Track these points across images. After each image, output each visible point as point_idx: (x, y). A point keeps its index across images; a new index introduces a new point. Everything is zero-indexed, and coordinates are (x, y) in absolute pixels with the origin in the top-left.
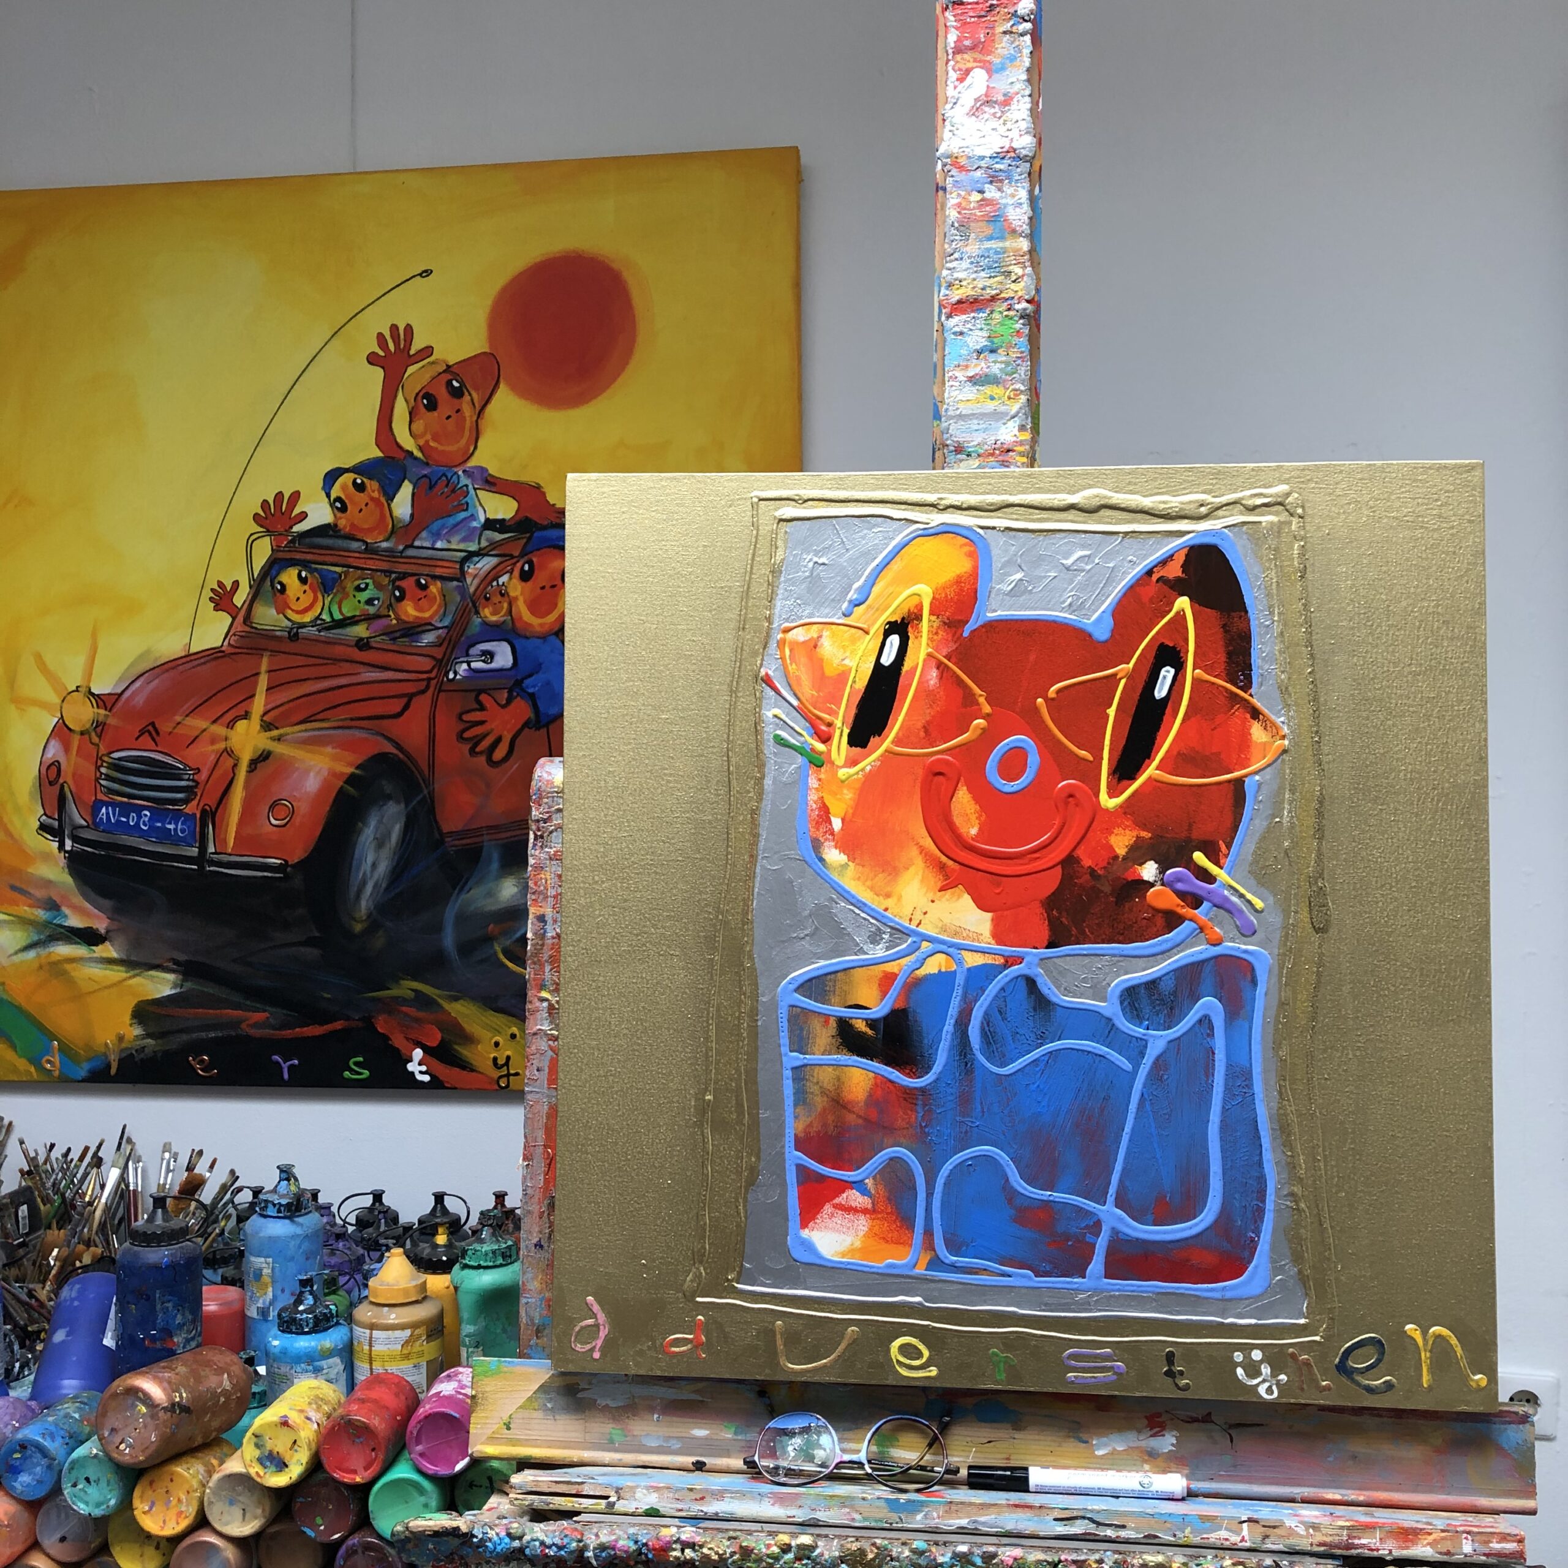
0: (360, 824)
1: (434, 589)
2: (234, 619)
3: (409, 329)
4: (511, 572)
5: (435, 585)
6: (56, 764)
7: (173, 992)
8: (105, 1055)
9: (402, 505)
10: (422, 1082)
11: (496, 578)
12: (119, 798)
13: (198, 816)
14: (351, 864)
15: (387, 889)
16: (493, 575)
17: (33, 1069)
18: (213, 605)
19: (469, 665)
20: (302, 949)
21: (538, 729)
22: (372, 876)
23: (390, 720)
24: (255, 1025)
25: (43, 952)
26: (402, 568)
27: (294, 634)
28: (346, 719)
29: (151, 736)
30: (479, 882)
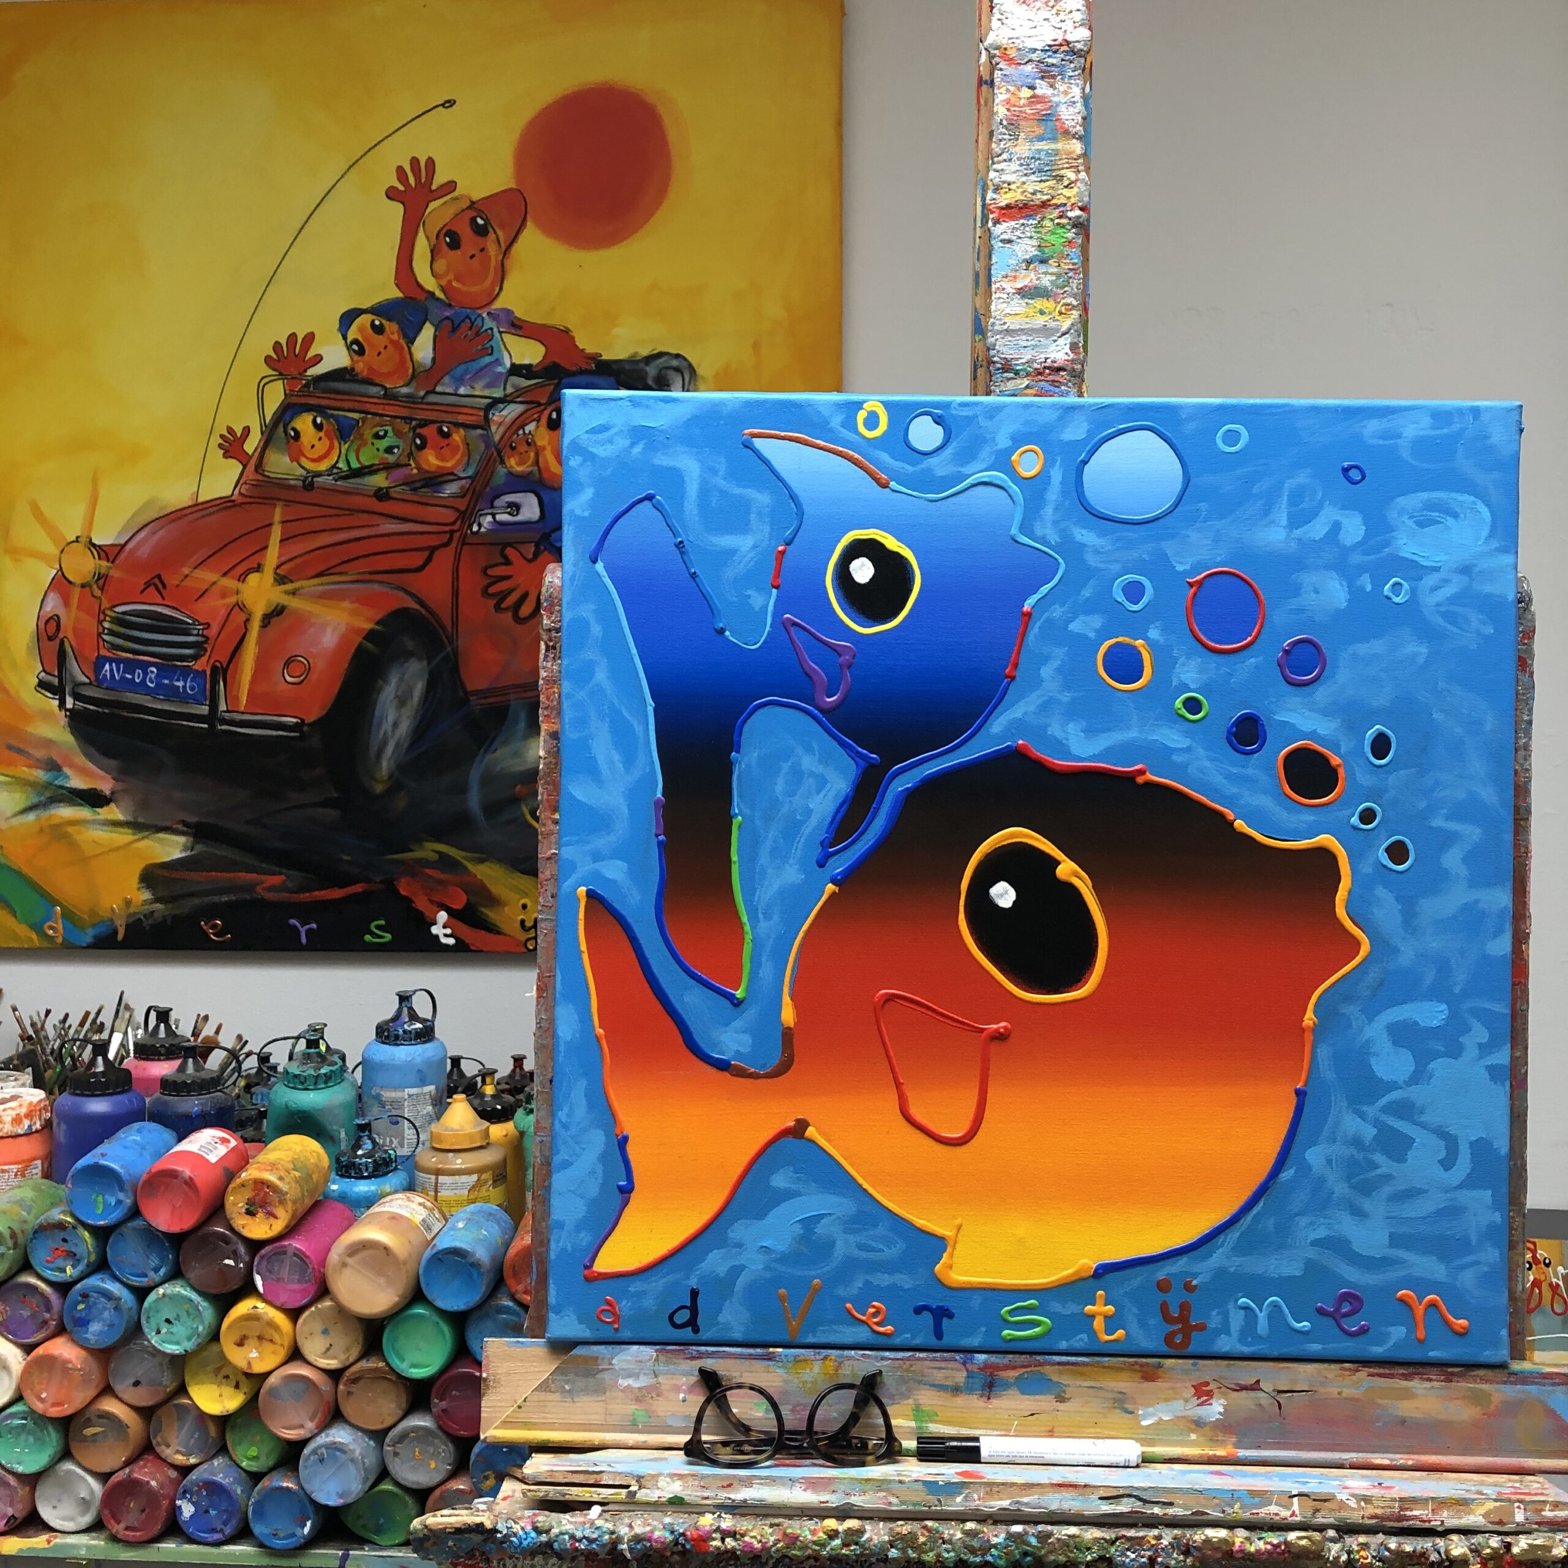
0: (380, 682)
1: (457, 437)
2: (245, 467)
3: (431, 162)
4: (538, 421)
5: (458, 433)
6: (54, 620)
7: (183, 855)
8: (112, 920)
9: (424, 347)
10: (447, 946)
11: (522, 427)
12: (123, 654)
13: (208, 673)
14: (371, 725)
15: (409, 749)
16: (519, 423)
17: (34, 936)
18: (222, 452)
19: (494, 518)
20: (320, 811)
22: (393, 736)
23: (411, 575)
24: (269, 889)
25: (44, 814)
26: (423, 415)
27: (308, 484)
28: (364, 573)
29: (157, 589)
30: (506, 742)
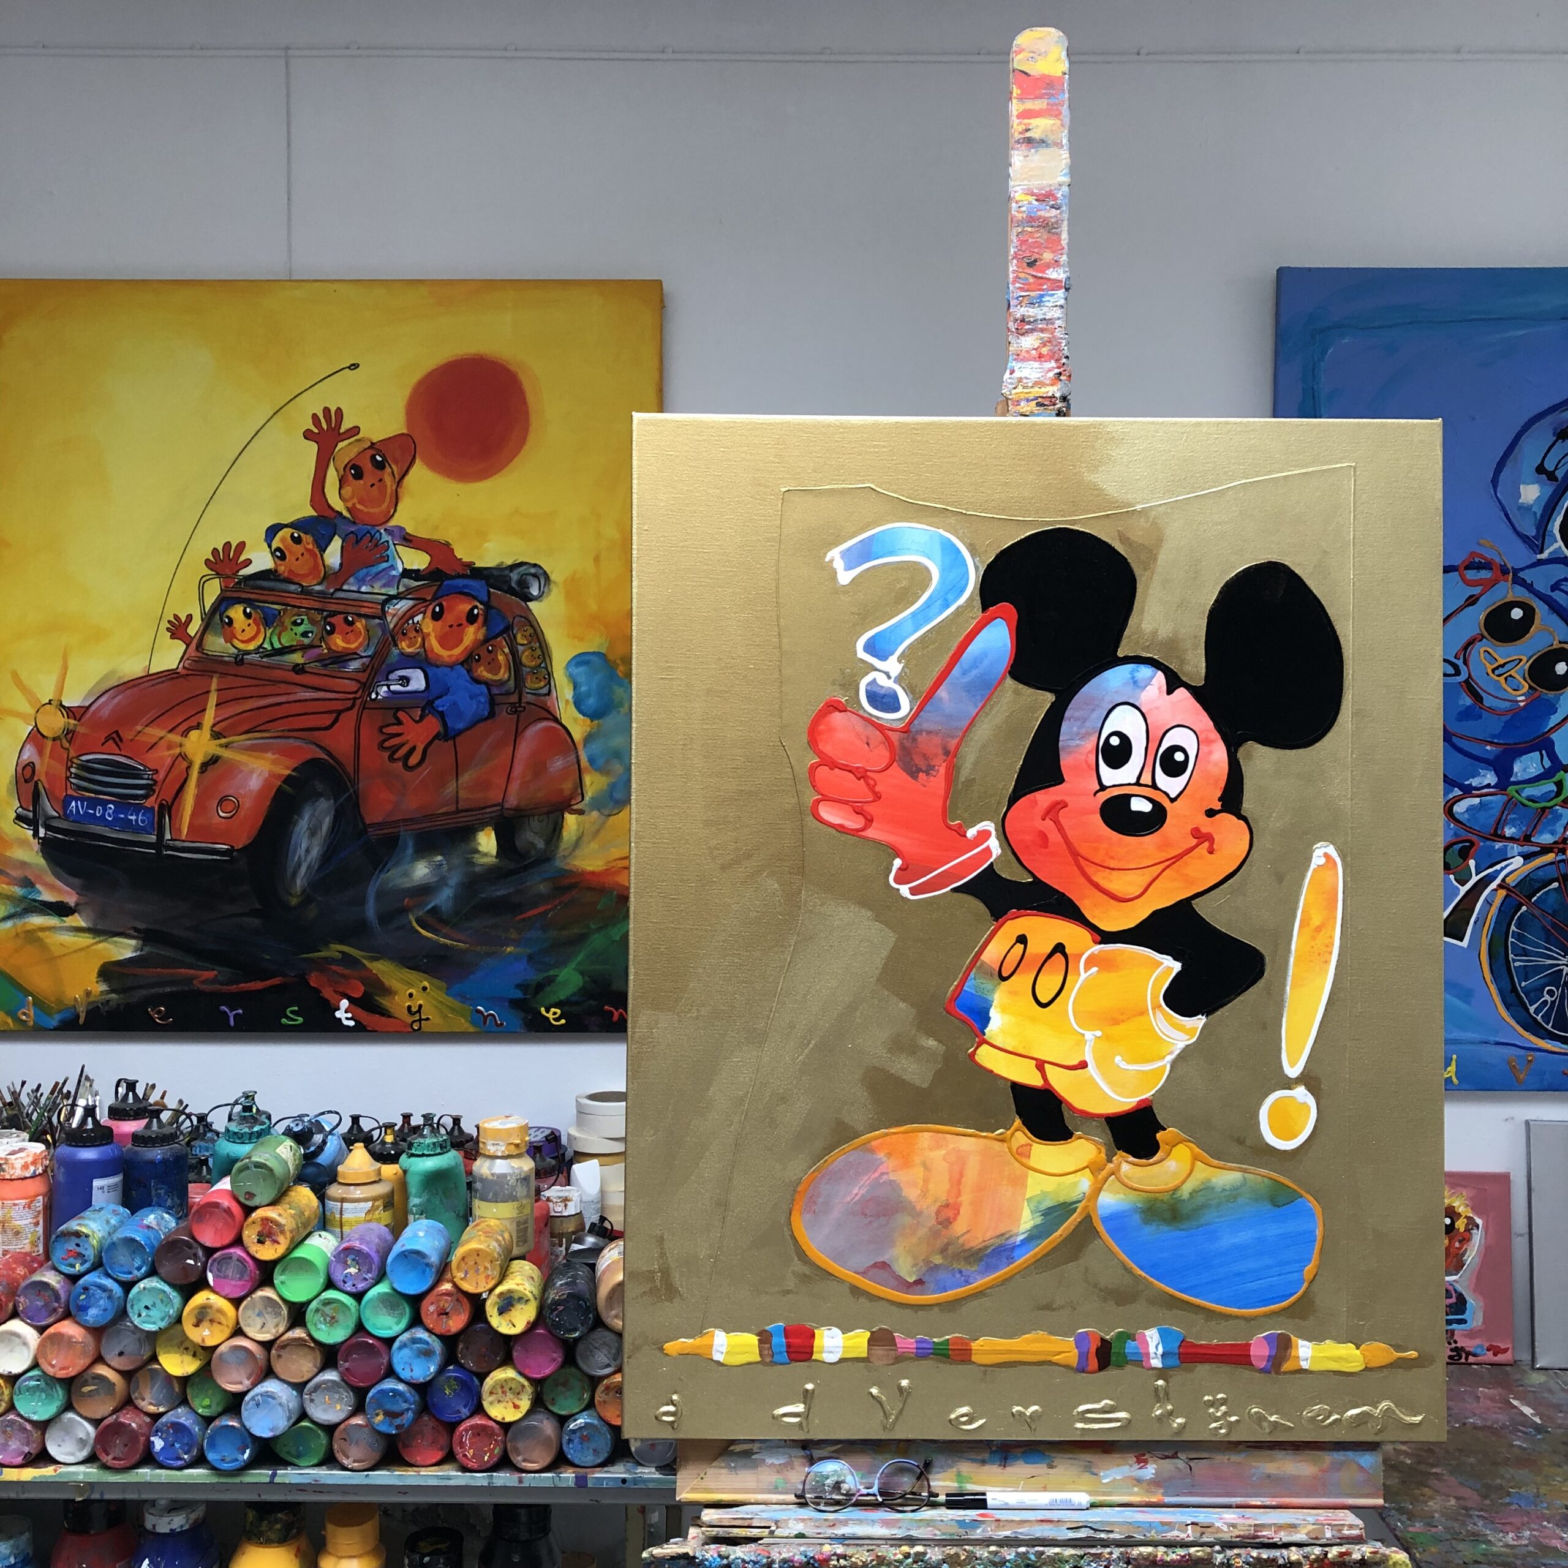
0: (296, 817)
1: (360, 625)
2: (188, 646)
3: (339, 411)
4: (424, 613)
5: (361, 622)
6: (31, 765)
7: (134, 955)
8: (74, 1007)
9: (333, 555)
10: (348, 1027)
11: (412, 618)
12: (87, 794)
13: (156, 809)
14: (288, 849)
15: (318, 870)
16: (409, 614)
17: (10, 1021)
18: (170, 634)
19: (389, 688)
20: (246, 919)
21: (446, 741)
22: (306, 859)
23: (322, 732)
24: (203, 982)
25: (18, 922)
26: (333, 607)
27: (240, 659)
28: (283, 730)
29: (115, 742)
30: (397, 864)
